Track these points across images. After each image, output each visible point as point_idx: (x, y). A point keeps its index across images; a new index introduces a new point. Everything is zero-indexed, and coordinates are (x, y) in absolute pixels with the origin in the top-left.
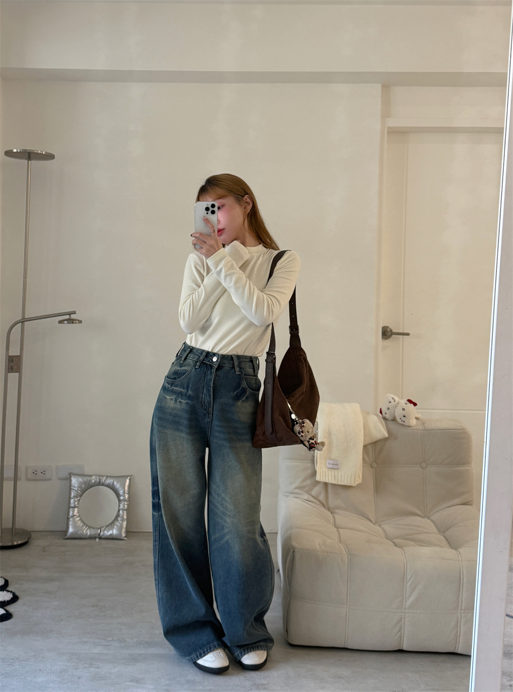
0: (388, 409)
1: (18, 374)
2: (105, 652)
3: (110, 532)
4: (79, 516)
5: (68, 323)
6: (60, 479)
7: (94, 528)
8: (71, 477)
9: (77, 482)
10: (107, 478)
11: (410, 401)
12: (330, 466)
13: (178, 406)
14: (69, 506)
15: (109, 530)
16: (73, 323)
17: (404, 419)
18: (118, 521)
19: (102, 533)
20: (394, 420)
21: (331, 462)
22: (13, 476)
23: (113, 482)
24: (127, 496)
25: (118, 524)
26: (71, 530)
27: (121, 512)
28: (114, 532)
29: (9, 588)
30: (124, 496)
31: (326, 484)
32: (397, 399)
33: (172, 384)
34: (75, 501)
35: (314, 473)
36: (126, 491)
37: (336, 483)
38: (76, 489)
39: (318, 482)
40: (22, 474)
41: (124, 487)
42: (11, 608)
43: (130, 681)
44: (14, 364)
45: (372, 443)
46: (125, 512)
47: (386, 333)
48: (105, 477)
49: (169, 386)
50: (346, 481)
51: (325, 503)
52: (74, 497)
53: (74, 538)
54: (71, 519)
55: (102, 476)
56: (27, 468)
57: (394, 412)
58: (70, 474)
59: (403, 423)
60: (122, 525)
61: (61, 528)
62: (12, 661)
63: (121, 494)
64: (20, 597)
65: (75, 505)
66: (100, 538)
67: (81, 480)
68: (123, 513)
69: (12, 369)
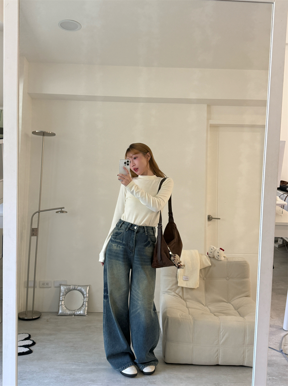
0: (211, 252)
1: (36, 237)
2: (77, 368)
3: (80, 312)
4: (64, 305)
5: (61, 213)
6: (55, 287)
7: (71, 310)
8: (60, 286)
9: (63, 289)
10: (78, 286)
11: (221, 249)
12: (185, 279)
13: (118, 248)
14: (59, 300)
16: (63, 213)
17: (218, 257)
18: (83, 307)
19: (75, 313)
20: (214, 257)
21: (185, 277)
22: (33, 286)
23: (81, 288)
24: (87, 295)
25: (83, 308)
26: (60, 311)
27: (85, 303)
28: (81, 312)
29: (31, 339)
30: (86, 295)
31: (182, 288)
32: (215, 248)
33: (115, 239)
34: (62, 298)
35: (177, 283)
36: (87, 293)
37: (187, 287)
38: (63, 292)
39: (179, 287)
40: (37, 284)
41: (86, 291)
42: (32, 348)
43: (89, 381)
44: (34, 232)
45: (204, 268)
46: (87, 302)
47: (210, 218)
49: (114, 239)
50: (192, 286)
51: (182, 297)
52: (62, 295)
53: (61, 315)
54: (61, 306)
55: (76, 286)
56: (40, 282)
57: (214, 254)
58: (60, 285)
59: (218, 259)
60: (85, 309)
61: (56, 311)
62: (33, 373)
63: (85, 294)
64: (36, 343)
65: (63, 300)
66: (75, 315)
67: (65, 287)
68: (86, 303)
69: (33, 234)
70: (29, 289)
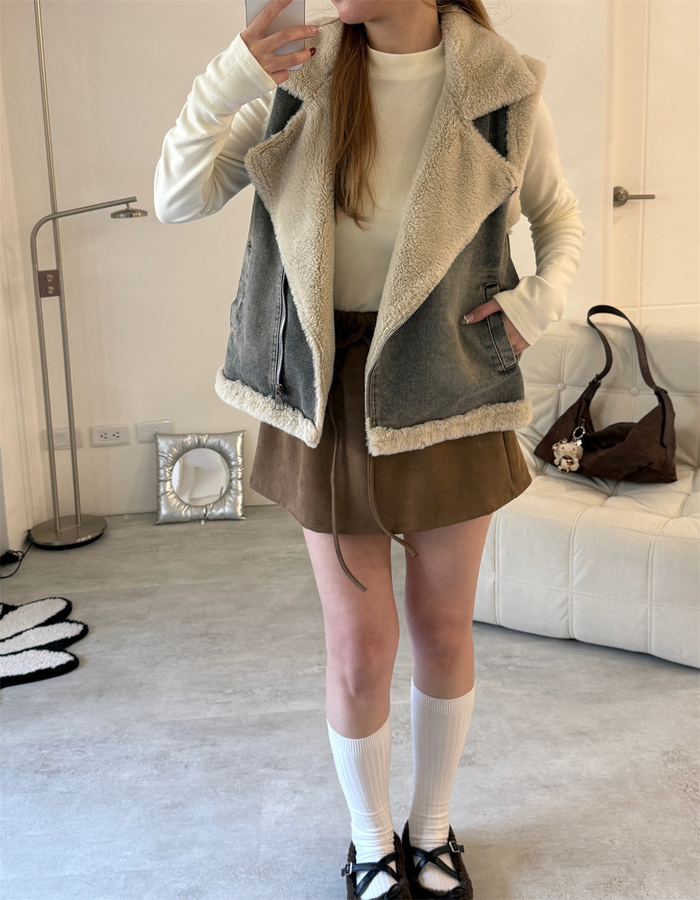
3: (221, 511)
4: (174, 493)
5: (126, 217)
6: (141, 442)
7: (196, 507)
8: (156, 439)
9: (166, 446)
10: (209, 437)
14: (158, 479)
15: (219, 508)
16: (133, 215)
18: (230, 495)
19: (209, 513)
22: (69, 444)
23: (219, 442)
24: (240, 460)
26: (164, 512)
27: (234, 482)
28: (226, 510)
30: (236, 461)
34: (166, 472)
36: (239, 453)
38: (166, 456)
40: (83, 437)
41: (235, 448)
42: (76, 649)
44: (48, 283)
46: (239, 482)
48: (207, 436)
52: (164, 466)
53: (170, 522)
54: (162, 497)
55: (203, 435)
56: (91, 430)
60: (236, 500)
61: (150, 507)
63: (232, 457)
65: (166, 477)
66: (207, 520)
67: (171, 442)
69: (47, 291)
70: (56, 453)
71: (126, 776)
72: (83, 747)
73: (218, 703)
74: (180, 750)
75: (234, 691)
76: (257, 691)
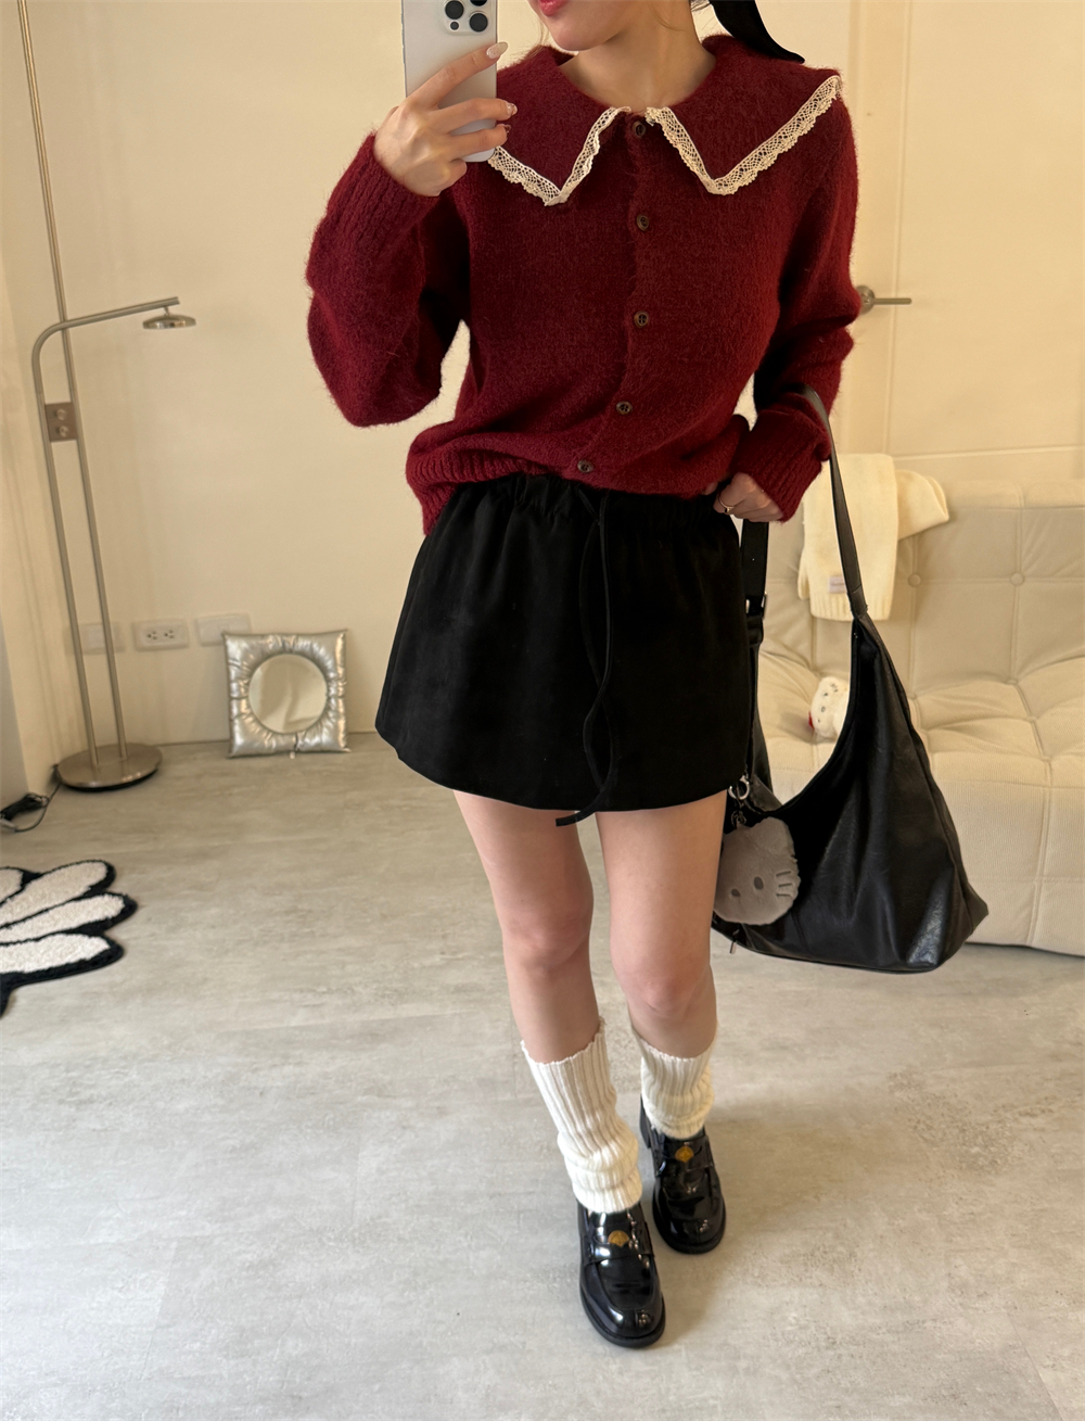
3: (316, 740)
4: (252, 714)
5: (164, 326)
6: (204, 645)
7: (283, 735)
8: (224, 641)
9: (238, 651)
10: (297, 639)
14: (229, 696)
15: (314, 736)
16: (173, 325)
18: (329, 718)
19: (300, 742)
22: (103, 645)
23: (311, 645)
24: (341, 671)
25: (330, 723)
26: (239, 740)
27: (333, 701)
28: (323, 738)
30: (335, 671)
34: (239, 686)
36: (339, 662)
38: (239, 664)
40: (121, 638)
41: (333, 655)
42: (120, 933)
44: (59, 422)
46: (340, 701)
48: (294, 637)
52: (237, 678)
53: (248, 754)
54: (237, 721)
55: (288, 635)
56: (134, 629)
58: (223, 635)
60: (336, 726)
61: (223, 735)
63: (329, 667)
65: (241, 695)
66: (298, 752)
67: (244, 645)
68: (337, 702)
69: (58, 432)
70: (86, 660)
71: (181, 1107)
72: (124, 1068)
73: (306, 1006)
74: (256, 1070)
75: (329, 989)
76: (359, 989)
